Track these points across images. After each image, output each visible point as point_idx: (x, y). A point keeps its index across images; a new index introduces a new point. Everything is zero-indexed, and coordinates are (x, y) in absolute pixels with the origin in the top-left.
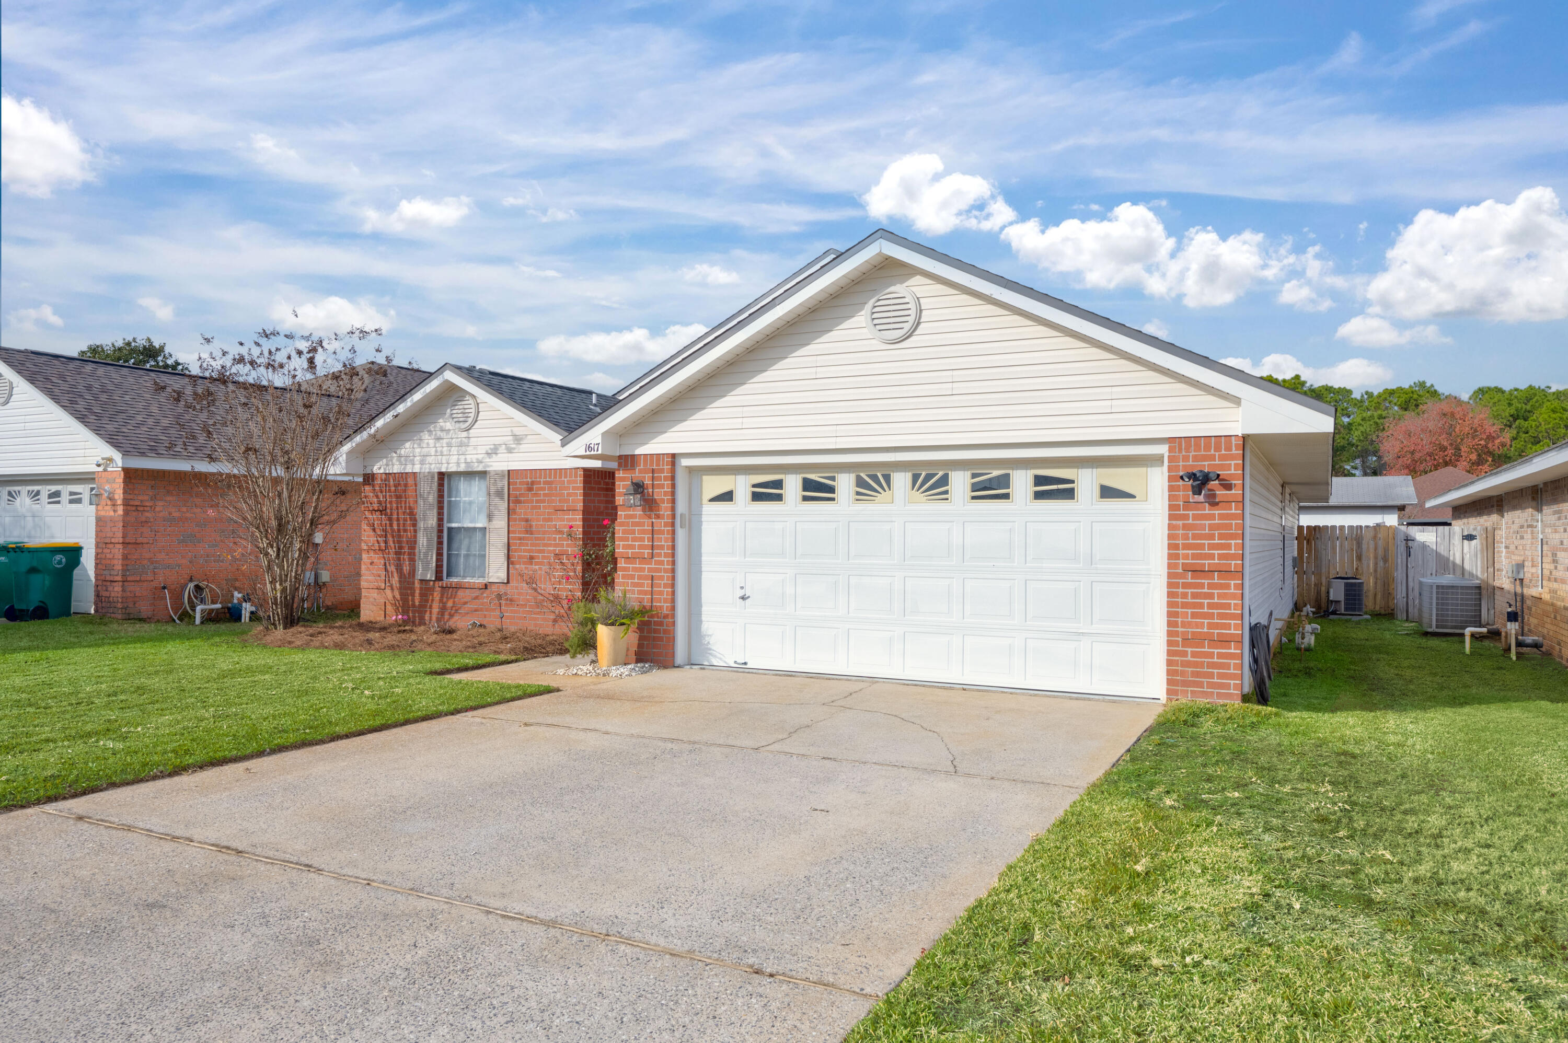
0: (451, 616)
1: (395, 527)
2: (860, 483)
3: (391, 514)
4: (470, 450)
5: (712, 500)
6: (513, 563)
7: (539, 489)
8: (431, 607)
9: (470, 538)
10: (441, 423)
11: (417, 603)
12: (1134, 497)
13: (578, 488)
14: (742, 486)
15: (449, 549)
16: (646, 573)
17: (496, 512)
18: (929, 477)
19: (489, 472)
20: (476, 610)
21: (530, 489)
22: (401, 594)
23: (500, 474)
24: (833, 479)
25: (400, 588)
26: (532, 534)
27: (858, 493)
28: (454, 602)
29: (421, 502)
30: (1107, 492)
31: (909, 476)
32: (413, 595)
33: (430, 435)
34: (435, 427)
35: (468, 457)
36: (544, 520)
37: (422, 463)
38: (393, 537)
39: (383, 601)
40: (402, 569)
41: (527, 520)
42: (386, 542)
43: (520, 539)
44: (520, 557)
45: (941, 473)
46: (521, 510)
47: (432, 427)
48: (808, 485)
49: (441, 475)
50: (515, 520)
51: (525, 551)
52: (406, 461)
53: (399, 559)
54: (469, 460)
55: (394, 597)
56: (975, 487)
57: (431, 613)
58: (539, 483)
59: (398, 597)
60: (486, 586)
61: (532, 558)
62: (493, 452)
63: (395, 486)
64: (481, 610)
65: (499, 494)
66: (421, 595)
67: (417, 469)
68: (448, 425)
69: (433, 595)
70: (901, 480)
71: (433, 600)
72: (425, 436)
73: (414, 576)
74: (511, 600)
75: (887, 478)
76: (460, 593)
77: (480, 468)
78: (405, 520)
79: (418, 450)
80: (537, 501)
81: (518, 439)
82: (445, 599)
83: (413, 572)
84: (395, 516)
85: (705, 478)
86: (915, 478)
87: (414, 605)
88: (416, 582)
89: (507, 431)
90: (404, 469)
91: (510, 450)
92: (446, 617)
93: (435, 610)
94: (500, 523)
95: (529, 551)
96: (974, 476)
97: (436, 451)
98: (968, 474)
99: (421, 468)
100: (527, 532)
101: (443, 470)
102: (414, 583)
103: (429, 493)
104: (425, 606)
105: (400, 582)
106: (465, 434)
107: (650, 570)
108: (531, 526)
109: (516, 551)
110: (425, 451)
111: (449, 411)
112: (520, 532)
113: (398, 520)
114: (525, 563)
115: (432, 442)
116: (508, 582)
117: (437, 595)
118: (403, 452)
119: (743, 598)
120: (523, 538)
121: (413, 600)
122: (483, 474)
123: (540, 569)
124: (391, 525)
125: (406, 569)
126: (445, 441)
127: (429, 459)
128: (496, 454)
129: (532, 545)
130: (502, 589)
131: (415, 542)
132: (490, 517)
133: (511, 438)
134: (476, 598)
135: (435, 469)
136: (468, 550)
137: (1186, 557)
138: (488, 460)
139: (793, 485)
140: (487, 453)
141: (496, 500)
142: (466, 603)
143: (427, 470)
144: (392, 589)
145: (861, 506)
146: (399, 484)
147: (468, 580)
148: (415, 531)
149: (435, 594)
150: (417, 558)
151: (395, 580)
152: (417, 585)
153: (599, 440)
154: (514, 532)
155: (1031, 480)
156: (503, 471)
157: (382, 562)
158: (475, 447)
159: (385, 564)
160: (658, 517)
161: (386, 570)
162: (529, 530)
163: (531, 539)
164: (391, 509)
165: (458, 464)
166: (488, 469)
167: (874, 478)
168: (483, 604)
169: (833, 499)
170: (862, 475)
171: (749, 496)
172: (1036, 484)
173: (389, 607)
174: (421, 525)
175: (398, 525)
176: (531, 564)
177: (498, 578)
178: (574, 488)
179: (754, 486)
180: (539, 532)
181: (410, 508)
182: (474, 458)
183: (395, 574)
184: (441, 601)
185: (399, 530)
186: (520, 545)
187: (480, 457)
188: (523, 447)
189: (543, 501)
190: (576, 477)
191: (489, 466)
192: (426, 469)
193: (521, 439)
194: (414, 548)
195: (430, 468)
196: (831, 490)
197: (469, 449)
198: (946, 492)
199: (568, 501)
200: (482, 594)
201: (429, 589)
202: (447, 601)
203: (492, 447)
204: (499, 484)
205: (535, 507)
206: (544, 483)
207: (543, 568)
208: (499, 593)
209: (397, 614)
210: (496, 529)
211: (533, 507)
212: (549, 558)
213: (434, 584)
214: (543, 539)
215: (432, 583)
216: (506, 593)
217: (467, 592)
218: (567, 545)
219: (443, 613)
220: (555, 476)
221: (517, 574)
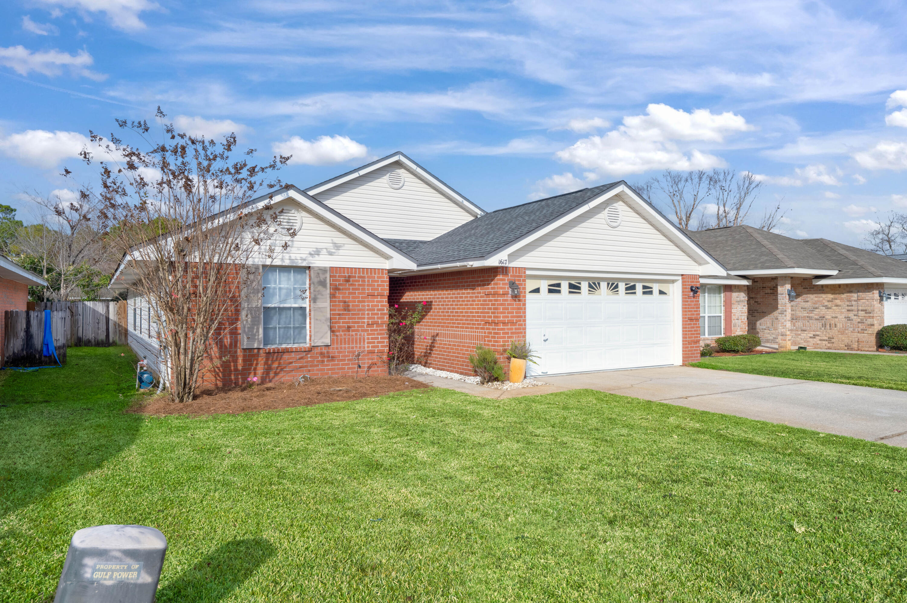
0: (276, 374)
2: (590, 286)
4: (294, 250)
5: (530, 292)
6: (335, 332)
7: (353, 281)
8: (255, 369)
9: (284, 315)
10: (265, 227)
11: (240, 368)
12: (665, 294)
13: (385, 282)
14: (544, 285)
15: (265, 324)
16: (514, 331)
17: (319, 296)
18: (613, 284)
19: (313, 267)
20: (301, 367)
21: (348, 281)
22: (221, 362)
23: (324, 270)
24: (580, 283)
25: (220, 358)
26: (349, 310)
27: (589, 290)
28: (279, 363)
30: (661, 292)
31: (606, 283)
32: (235, 361)
34: (258, 230)
35: (291, 255)
36: (359, 302)
40: (222, 342)
41: (345, 302)
43: (339, 314)
44: (339, 327)
45: (616, 283)
46: (340, 296)
47: (254, 230)
48: (571, 286)
49: (266, 267)
50: (336, 302)
51: (343, 323)
54: (293, 258)
55: (213, 365)
56: (627, 289)
57: (255, 374)
58: (355, 277)
59: (218, 364)
60: (310, 349)
61: (349, 327)
62: (318, 252)
64: (306, 366)
65: (323, 283)
66: (244, 361)
68: (272, 230)
69: (257, 360)
70: (604, 285)
71: (257, 364)
73: (236, 346)
74: (332, 357)
75: (599, 284)
76: (286, 356)
77: (304, 264)
80: (353, 289)
81: (337, 247)
82: (270, 362)
83: (235, 343)
86: (608, 284)
87: (236, 370)
88: (238, 350)
89: (329, 240)
90: (226, 260)
91: (331, 254)
92: (272, 375)
93: (260, 371)
94: (325, 304)
95: (347, 323)
96: (626, 284)
98: (624, 284)
100: (345, 310)
102: (236, 352)
103: (253, 280)
104: (249, 369)
105: (220, 353)
106: (289, 238)
107: (516, 329)
108: (348, 306)
109: (336, 323)
112: (339, 310)
114: (343, 331)
116: (331, 345)
117: (262, 360)
119: (545, 341)
120: (343, 314)
121: (236, 366)
122: (308, 268)
123: (356, 334)
125: (227, 341)
128: (318, 255)
129: (349, 318)
130: (324, 350)
131: (237, 319)
132: (314, 300)
133: (331, 245)
134: (301, 358)
135: (260, 262)
136: (283, 324)
137: (689, 315)
138: (311, 258)
139: (565, 286)
140: (310, 254)
141: (320, 288)
142: (291, 363)
143: (252, 263)
144: (211, 359)
145: (591, 296)
147: (284, 346)
148: (237, 311)
149: (260, 358)
150: (239, 331)
151: (215, 352)
152: (240, 353)
153: (507, 258)
155: (641, 287)
156: (325, 267)
158: (299, 248)
162: (347, 308)
163: (349, 314)
165: (282, 260)
166: (311, 265)
167: (594, 283)
168: (307, 362)
169: (580, 293)
170: (591, 282)
171: (547, 291)
172: (643, 289)
174: (245, 305)
176: (349, 332)
177: (323, 343)
178: (382, 281)
179: (549, 286)
180: (354, 310)
182: (298, 256)
183: (214, 347)
184: (266, 363)
186: (339, 319)
187: (304, 256)
188: (341, 252)
189: (358, 289)
190: (383, 274)
191: (312, 263)
192: (249, 262)
193: (340, 246)
194: (236, 324)
195: (254, 261)
196: (579, 288)
197: (292, 249)
198: (618, 291)
199: (378, 290)
200: (306, 355)
201: (253, 356)
202: (273, 363)
203: (315, 250)
204: (322, 277)
205: (352, 293)
206: (359, 277)
207: (358, 333)
208: (321, 353)
209: (216, 379)
210: (320, 308)
211: (349, 293)
212: (363, 327)
213: (258, 352)
214: (359, 314)
215: (256, 351)
216: (328, 352)
217: (293, 355)
218: (378, 318)
219: (268, 373)
220: (367, 273)
221: (337, 339)
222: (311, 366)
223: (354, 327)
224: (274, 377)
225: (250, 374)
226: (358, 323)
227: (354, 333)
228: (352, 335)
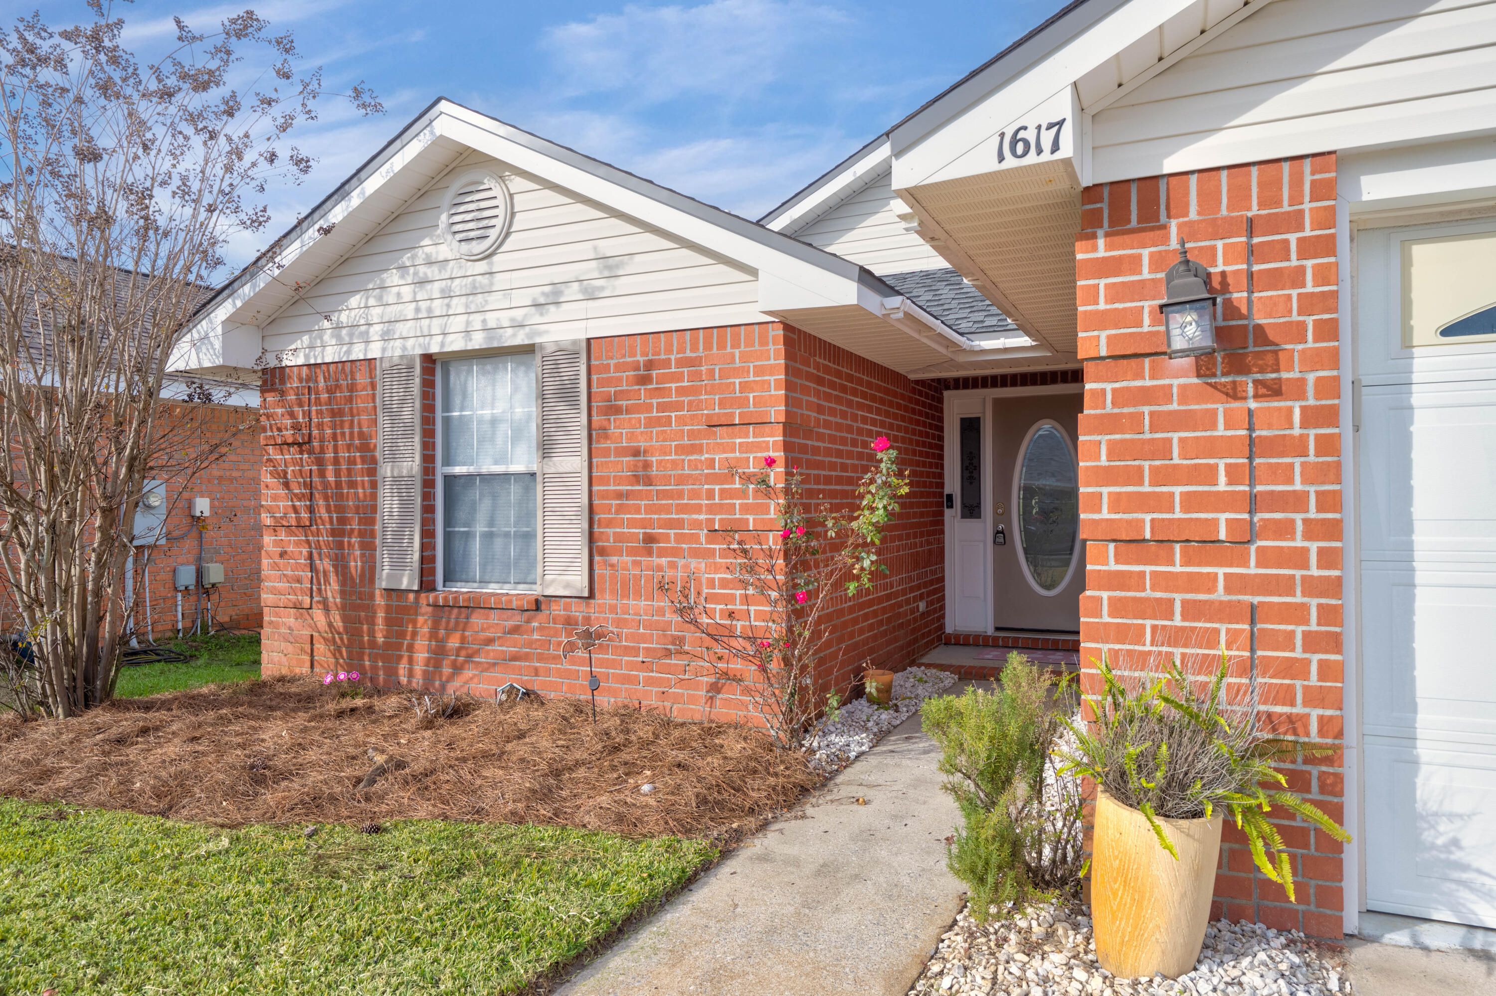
0: (457, 668)
1: (331, 479)
3: (322, 450)
4: (495, 301)
5: (1451, 334)
6: (603, 552)
7: (663, 379)
8: (411, 648)
9: (494, 497)
10: (428, 247)
11: (380, 639)
13: (771, 370)
15: (449, 521)
16: (1220, 594)
17: (560, 437)
19: (541, 347)
20: (515, 658)
21: (644, 380)
22: (345, 619)
23: (569, 353)
25: (343, 607)
26: (649, 481)
28: (463, 639)
29: (383, 421)
32: (372, 622)
33: (402, 277)
34: (413, 258)
35: (488, 316)
36: (680, 449)
37: (386, 337)
38: (326, 498)
39: (307, 632)
40: (346, 567)
41: (636, 452)
42: (311, 510)
43: (619, 495)
44: (619, 537)
46: (620, 430)
47: (406, 259)
49: (429, 360)
50: (606, 452)
51: (632, 523)
52: (351, 335)
53: (340, 545)
54: (492, 324)
55: (330, 625)
57: (411, 661)
58: (666, 363)
59: (339, 624)
60: (538, 605)
61: (650, 539)
62: (551, 297)
63: (329, 390)
64: (526, 657)
65: (567, 394)
66: (389, 621)
67: (374, 351)
68: (444, 251)
69: (414, 622)
71: (414, 634)
72: (393, 278)
73: (372, 580)
74: (599, 637)
76: (477, 620)
77: (520, 339)
78: (351, 461)
79: (376, 313)
80: (662, 407)
81: (611, 268)
82: (442, 632)
83: (370, 572)
84: (330, 455)
85: (1419, 252)
87: (373, 644)
88: (377, 592)
89: (588, 249)
90: (348, 352)
91: (590, 294)
92: (447, 670)
93: (421, 656)
94: (571, 461)
95: (643, 523)
97: (418, 310)
99: (384, 350)
100: (636, 479)
101: (434, 349)
102: (372, 596)
103: (403, 401)
104: (399, 647)
105: (343, 593)
106: (482, 266)
107: (1234, 584)
108: (647, 465)
109: (609, 523)
110: (392, 312)
111: (444, 217)
112: (618, 480)
113: (336, 461)
114: (631, 552)
115: (407, 292)
116: (592, 595)
117: (423, 623)
118: (344, 317)
120: (628, 495)
121: (372, 633)
122: (529, 350)
123: (673, 565)
124: (322, 474)
125: (355, 565)
126: (437, 286)
127: (402, 329)
128: (558, 304)
129: (650, 509)
130: (578, 611)
131: (374, 509)
132: (546, 448)
133: (593, 264)
134: (515, 630)
135: (416, 349)
136: (491, 523)
138: (537, 319)
140: (536, 306)
141: (561, 409)
142: (490, 641)
143: (398, 353)
144: (326, 609)
146: (338, 387)
147: (492, 588)
148: (374, 485)
149: (421, 619)
150: (378, 541)
151: (332, 589)
152: (380, 600)
153: (1064, 107)
154: (605, 481)
156: (575, 342)
157: (305, 551)
158: (508, 293)
159: (310, 556)
160: (1274, 390)
161: (312, 568)
162: (641, 474)
163: (648, 495)
164: (322, 440)
165: (467, 334)
166: (537, 340)
168: (530, 644)
173: (320, 647)
174: (386, 470)
175: (337, 473)
176: (649, 553)
177: (567, 586)
178: (759, 371)
180: (666, 480)
181: (361, 435)
182: (504, 318)
183: (332, 578)
184: (433, 635)
185: (338, 484)
186: (620, 509)
187: (518, 314)
188: (623, 285)
189: (678, 407)
190: (764, 342)
191: (540, 334)
192: (395, 350)
193: (622, 265)
194: (372, 521)
195: (404, 349)
197: (492, 298)
199: (744, 402)
200: (528, 621)
201: (405, 610)
202: (448, 636)
203: (547, 289)
204: (567, 372)
205: (658, 422)
206: (681, 363)
207: (681, 562)
208: (569, 622)
209: (337, 663)
210: (560, 475)
211: (651, 422)
212: (695, 538)
213: (417, 599)
214: (680, 495)
215: (411, 596)
216: (587, 620)
217: (494, 618)
218: (745, 509)
219: (438, 665)
220: (708, 346)
221: (613, 578)
222: (541, 658)
223: (667, 538)
224: (451, 678)
225: (400, 657)
226: (679, 524)
227: (664, 561)
228: (660, 568)
